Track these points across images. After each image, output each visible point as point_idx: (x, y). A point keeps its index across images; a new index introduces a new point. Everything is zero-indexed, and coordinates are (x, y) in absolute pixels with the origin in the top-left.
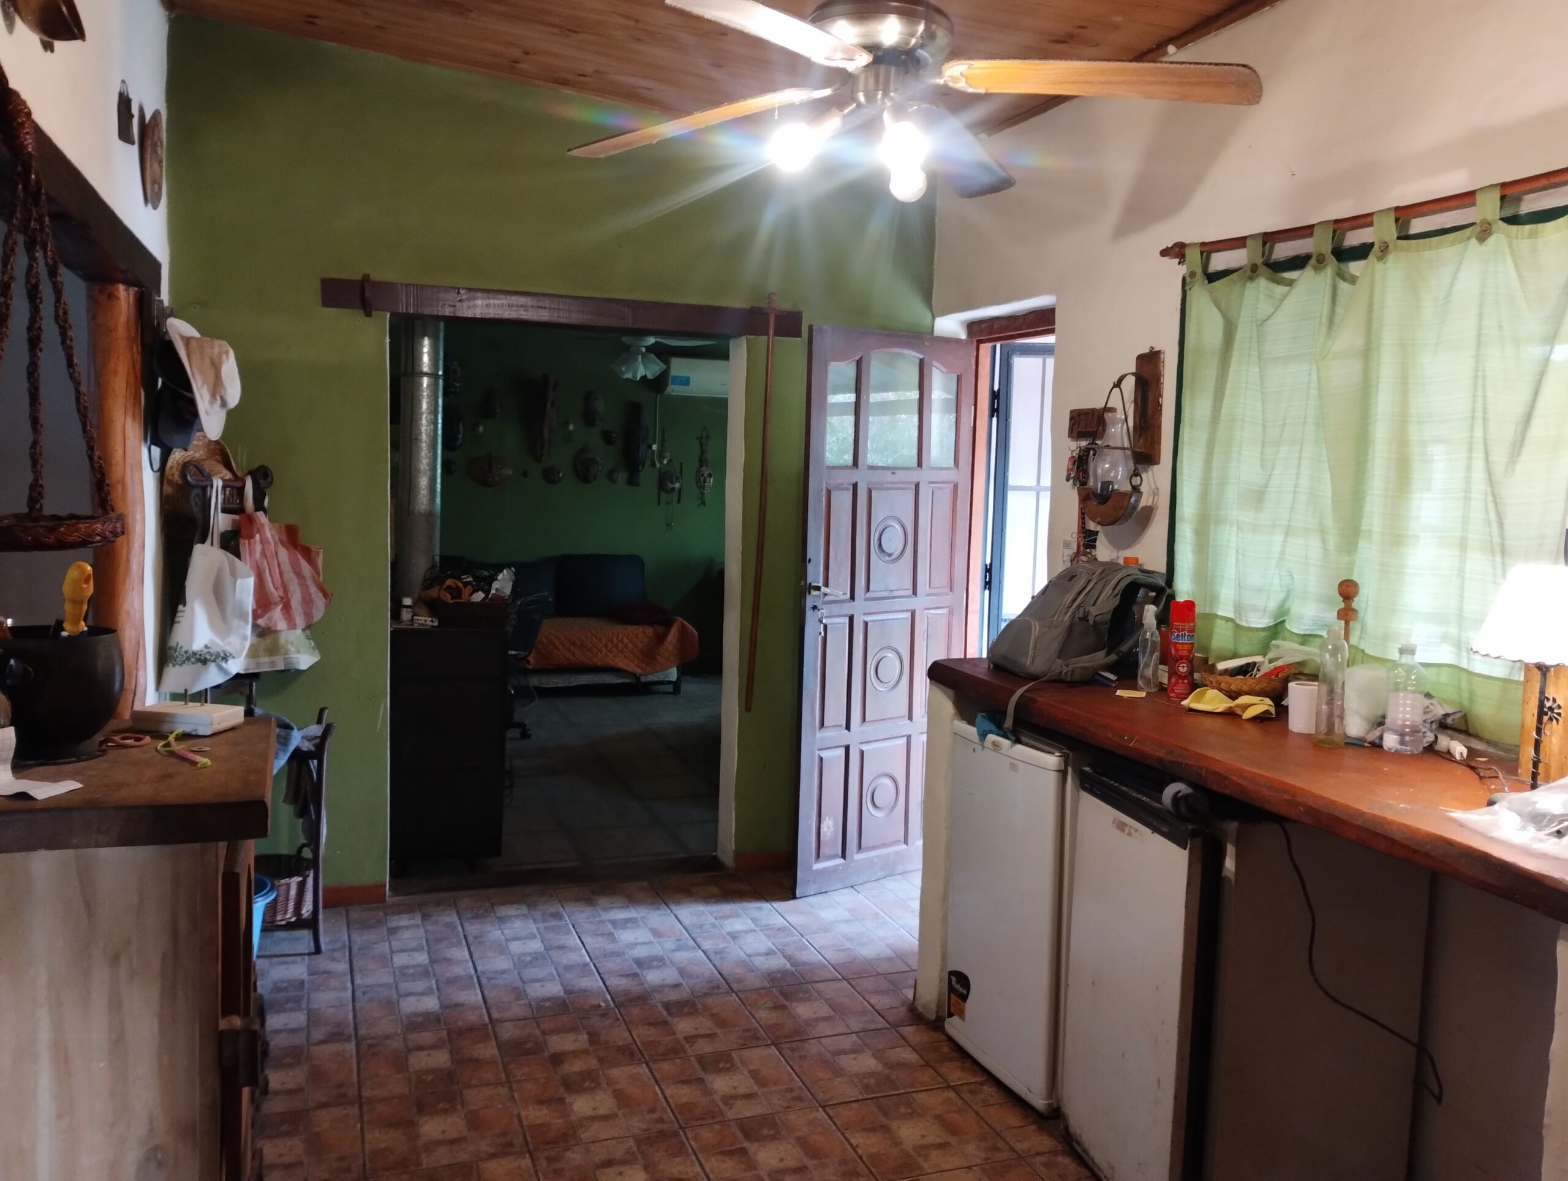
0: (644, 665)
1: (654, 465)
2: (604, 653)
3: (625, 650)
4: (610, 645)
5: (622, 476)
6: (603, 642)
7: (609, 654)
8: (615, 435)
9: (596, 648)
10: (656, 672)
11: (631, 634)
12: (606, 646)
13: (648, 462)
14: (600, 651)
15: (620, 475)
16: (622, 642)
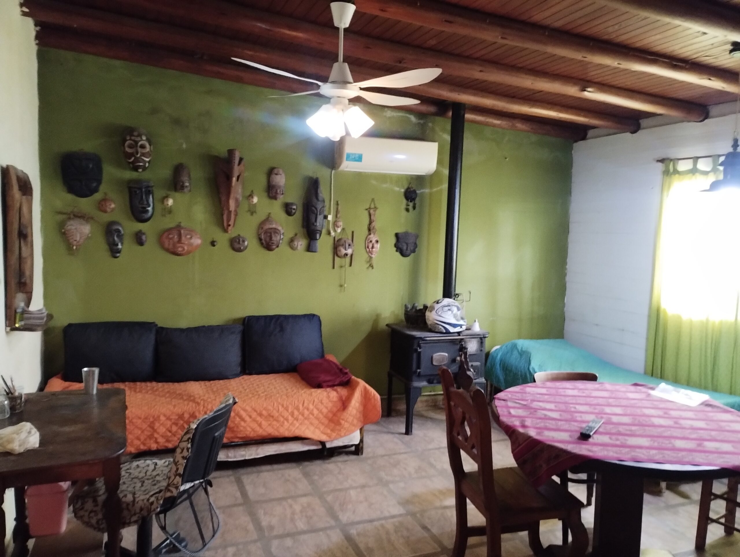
0: (329, 431)
1: (329, 233)
2: (290, 422)
3: (311, 416)
4: (296, 413)
5: (301, 244)
6: (290, 410)
7: (295, 422)
8: (295, 207)
9: (283, 417)
10: (341, 437)
11: (316, 400)
12: (292, 414)
13: (324, 231)
14: (287, 420)
15: (300, 243)
16: (308, 409)
